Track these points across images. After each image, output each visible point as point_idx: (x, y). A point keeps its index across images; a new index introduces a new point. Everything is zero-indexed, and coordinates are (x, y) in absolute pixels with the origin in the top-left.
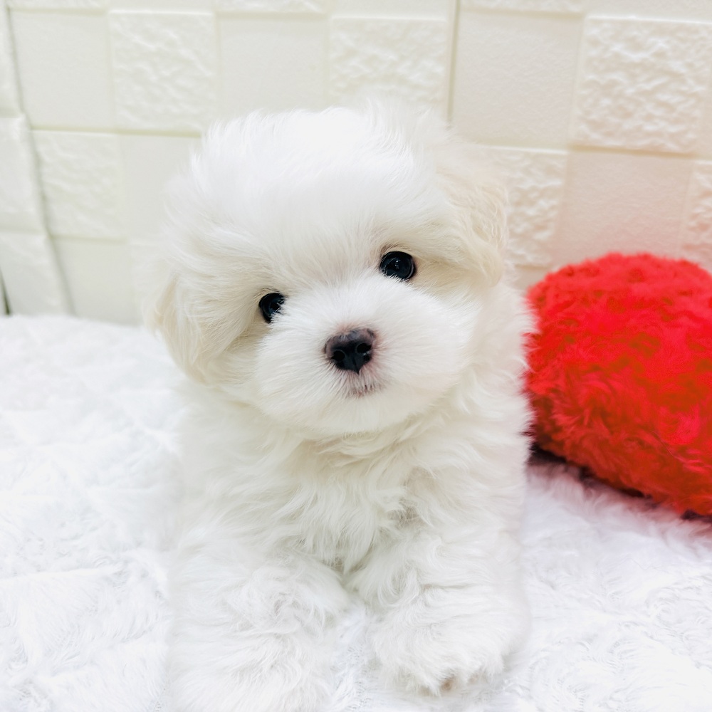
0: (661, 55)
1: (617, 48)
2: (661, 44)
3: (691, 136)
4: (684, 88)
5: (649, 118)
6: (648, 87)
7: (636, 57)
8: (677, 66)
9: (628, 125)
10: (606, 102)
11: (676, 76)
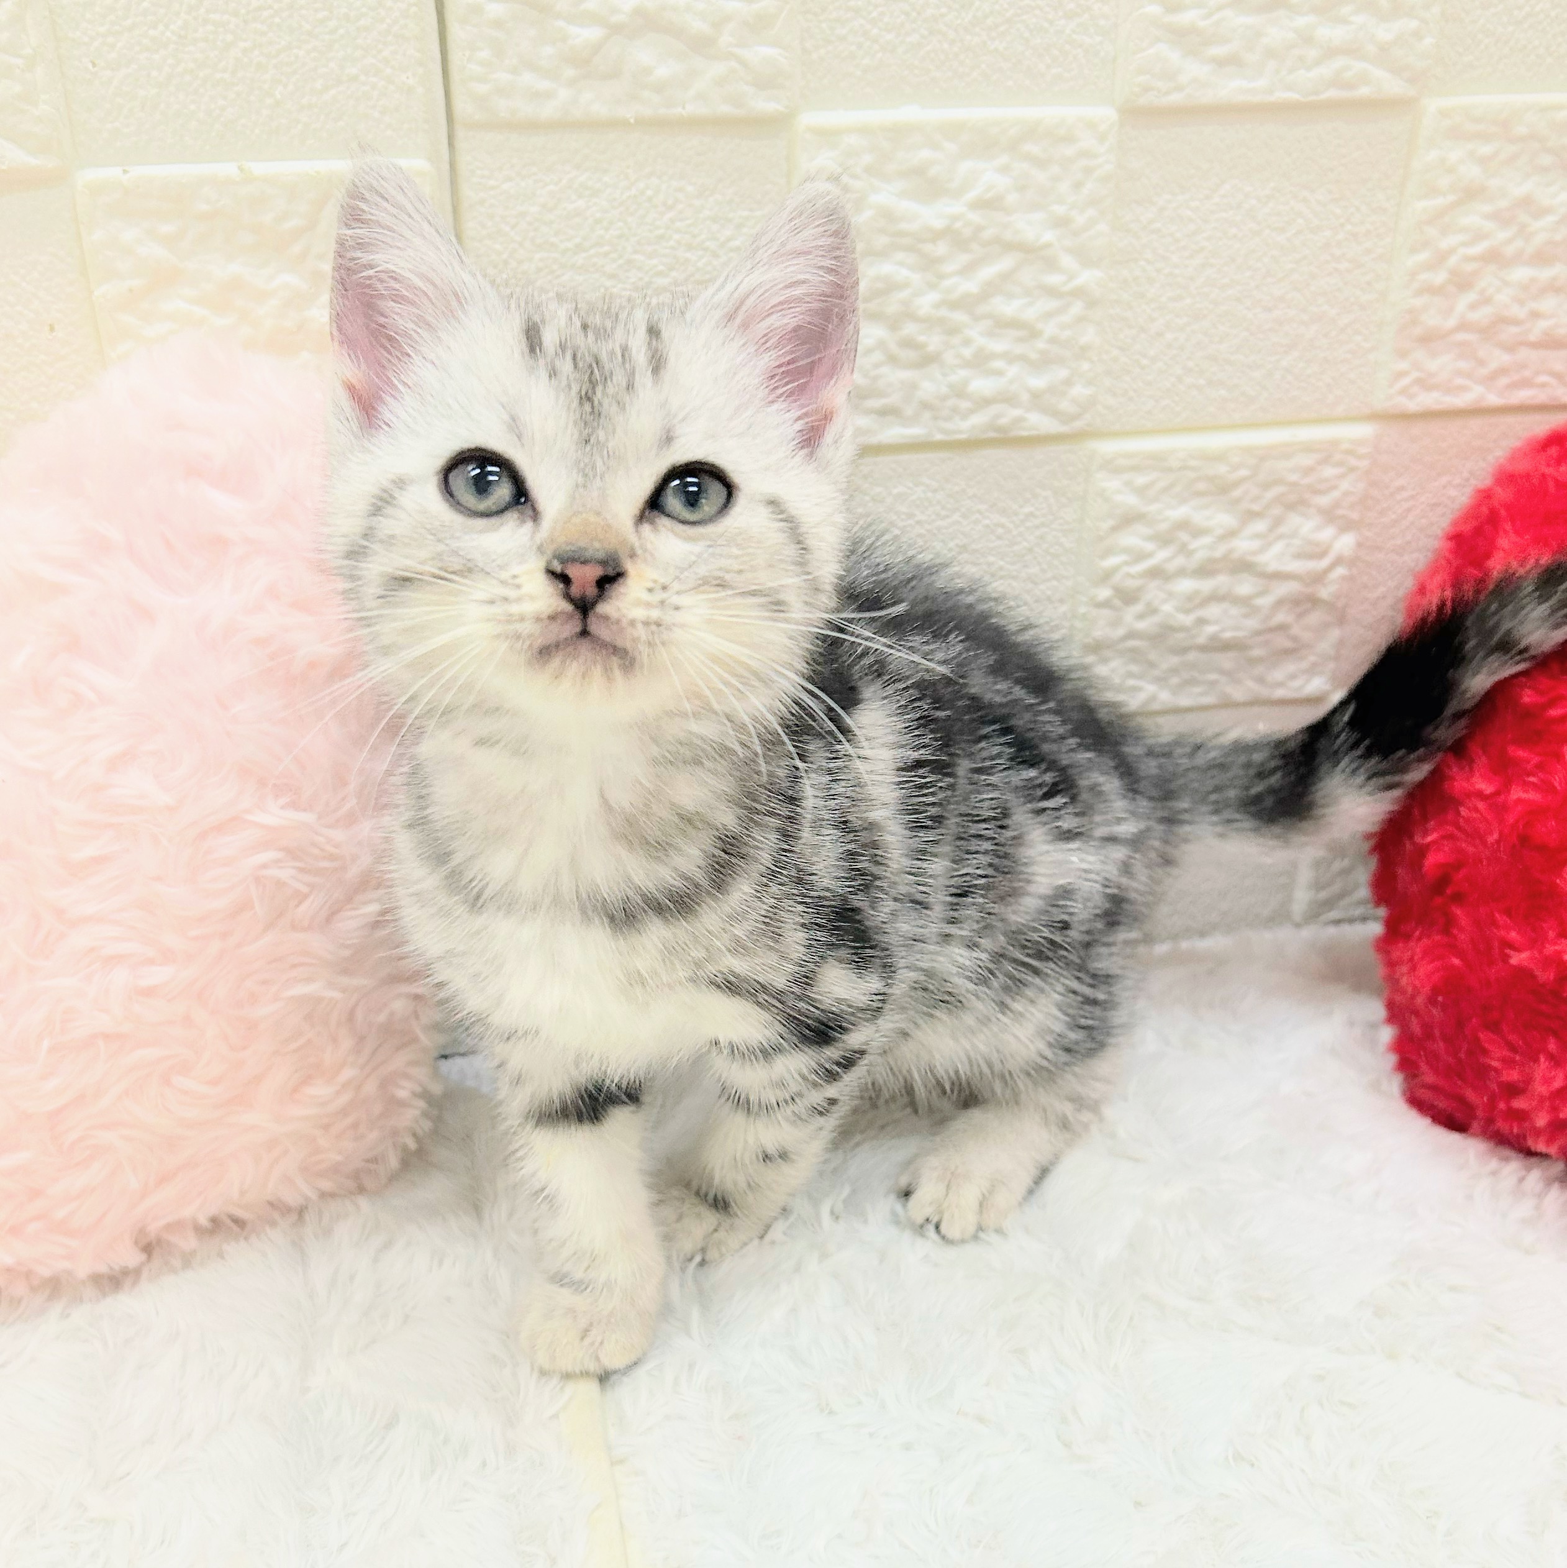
0: (989, 204)
1: (885, 195)
2: (990, 176)
4: (1054, 279)
5: (980, 361)
6: (970, 286)
7: (931, 214)
8: (1030, 226)
11: (1029, 251)
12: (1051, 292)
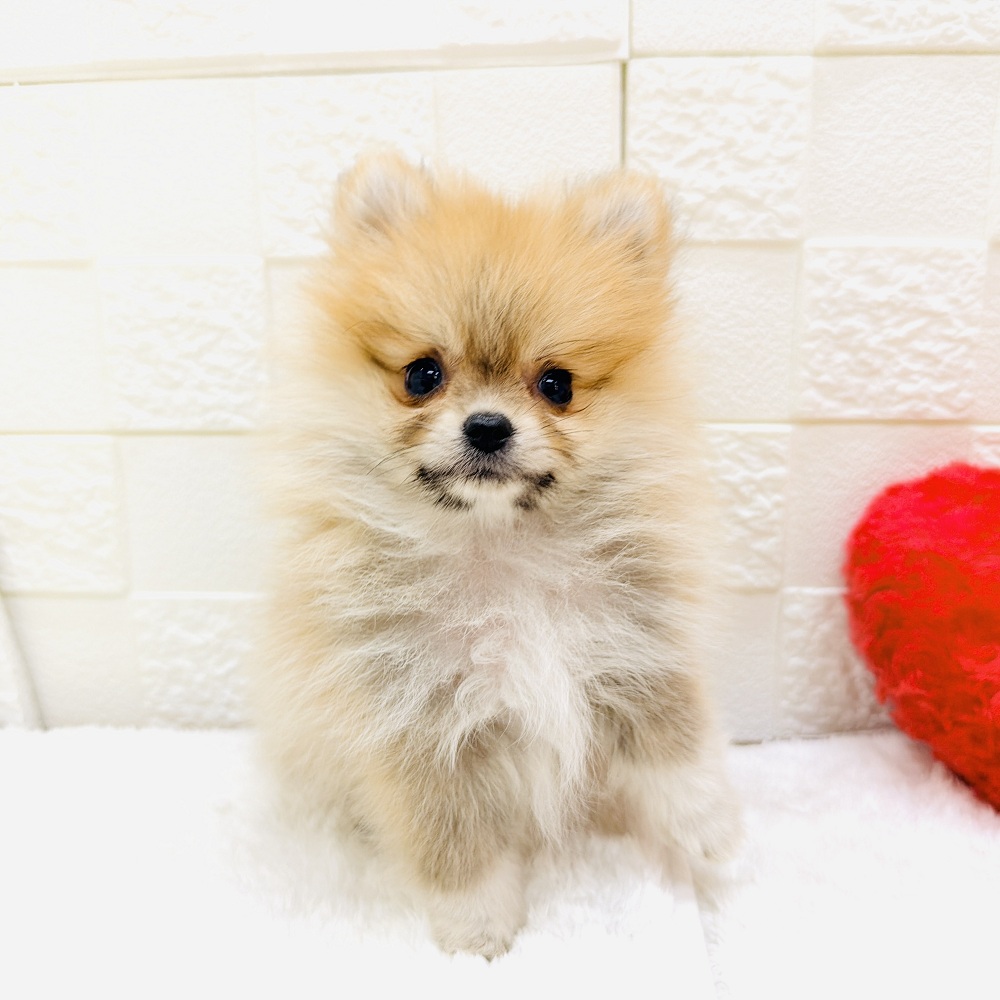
1: (852, 283)
2: (913, 274)
3: (965, 395)
4: (949, 332)
5: (905, 375)
6: (901, 332)
7: (881, 294)
8: (936, 303)
9: (875, 387)
10: (842, 357)
11: (936, 316)
12: (949, 339)
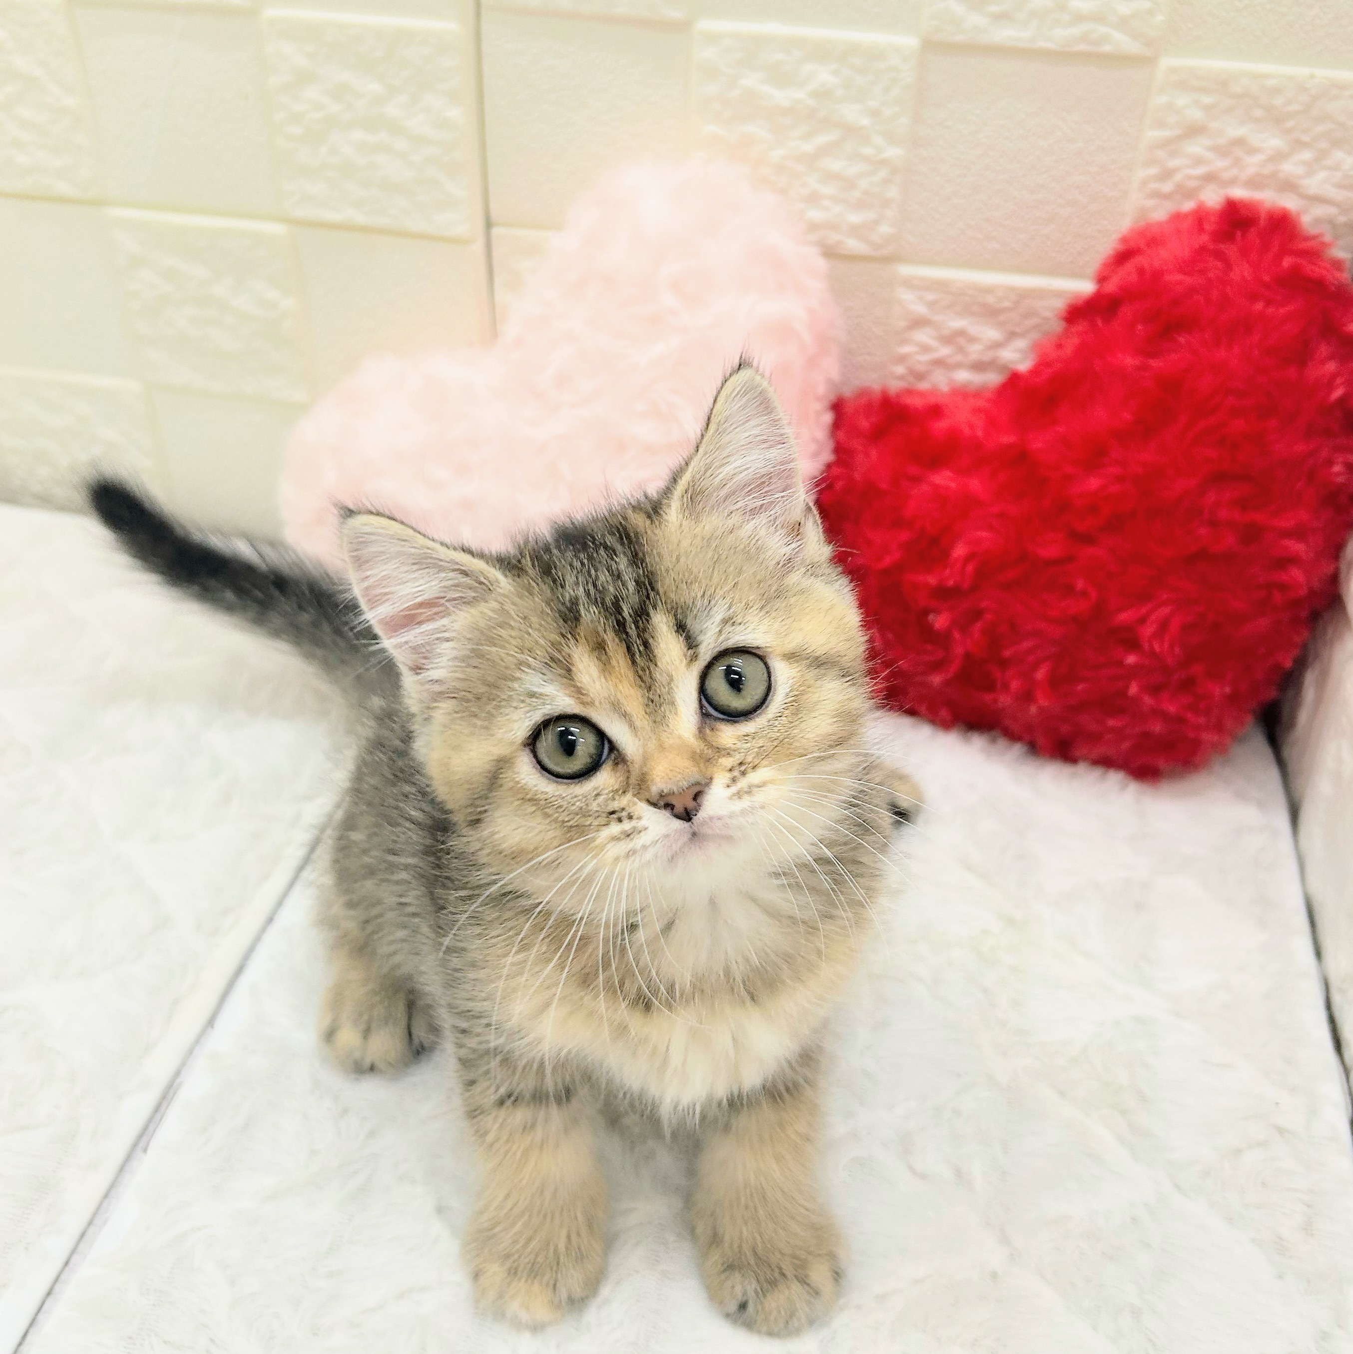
0: (823, 94)
1: (750, 81)
2: (825, 76)
3: (885, 229)
4: (868, 151)
5: (815, 198)
6: (808, 147)
7: (781, 97)
8: (852, 113)
11: (853, 131)
12: (866, 159)
